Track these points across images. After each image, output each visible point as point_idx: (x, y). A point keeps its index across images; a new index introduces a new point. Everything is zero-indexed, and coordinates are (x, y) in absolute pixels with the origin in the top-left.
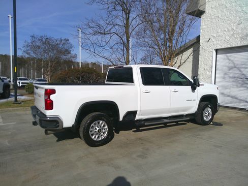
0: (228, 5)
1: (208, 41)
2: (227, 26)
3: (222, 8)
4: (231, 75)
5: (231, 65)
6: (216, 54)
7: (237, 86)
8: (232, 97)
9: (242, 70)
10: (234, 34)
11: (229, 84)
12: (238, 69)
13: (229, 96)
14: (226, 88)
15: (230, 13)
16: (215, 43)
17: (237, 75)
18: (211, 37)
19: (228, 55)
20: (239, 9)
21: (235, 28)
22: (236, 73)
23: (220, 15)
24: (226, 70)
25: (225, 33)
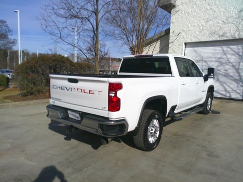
0: (198, 3)
1: (178, 35)
2: (197, 22)
3: (192, 4)
5: (199, 58)
6: (185, 48)
9: (209, 63)
10: (203, 29)
12: (205, 62)
15: (200, 10)
16: (185, 37)
17: (204, 67)
18: (181, 31)
19: (196, 49)
20: (209, 8)
21: (204, 24)
23: (190, 11)
25: (195, 28)
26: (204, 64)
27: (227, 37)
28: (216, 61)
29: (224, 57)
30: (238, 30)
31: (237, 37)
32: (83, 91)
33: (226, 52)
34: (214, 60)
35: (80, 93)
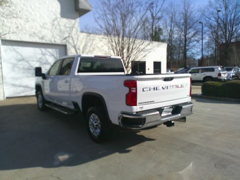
4: (21, 66)
5: (19, 57)
7: (27, 77)
8: (24, 87)
9: (30, 62)
11: (19, 75)
12: (27, 61)
13: (20, 86)
14: (16, 79)
17: (26, 67)
22: (24, 64)
24: (15, 62)
26: (26, 63)
27: (46, 40)
28: (38, 61)
29: (43, 57)
30: (53, 36)
31: (54, 43)
32: (177, 86)
33: (44, 53)
34: (35, 60)
35: (175, 89)
